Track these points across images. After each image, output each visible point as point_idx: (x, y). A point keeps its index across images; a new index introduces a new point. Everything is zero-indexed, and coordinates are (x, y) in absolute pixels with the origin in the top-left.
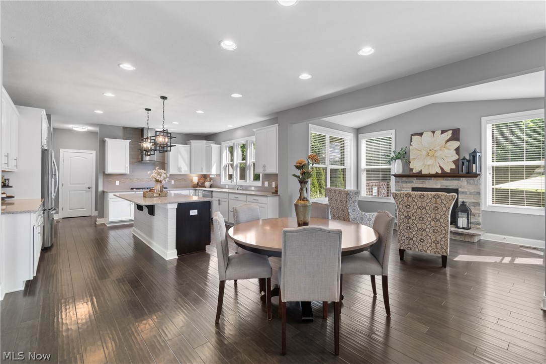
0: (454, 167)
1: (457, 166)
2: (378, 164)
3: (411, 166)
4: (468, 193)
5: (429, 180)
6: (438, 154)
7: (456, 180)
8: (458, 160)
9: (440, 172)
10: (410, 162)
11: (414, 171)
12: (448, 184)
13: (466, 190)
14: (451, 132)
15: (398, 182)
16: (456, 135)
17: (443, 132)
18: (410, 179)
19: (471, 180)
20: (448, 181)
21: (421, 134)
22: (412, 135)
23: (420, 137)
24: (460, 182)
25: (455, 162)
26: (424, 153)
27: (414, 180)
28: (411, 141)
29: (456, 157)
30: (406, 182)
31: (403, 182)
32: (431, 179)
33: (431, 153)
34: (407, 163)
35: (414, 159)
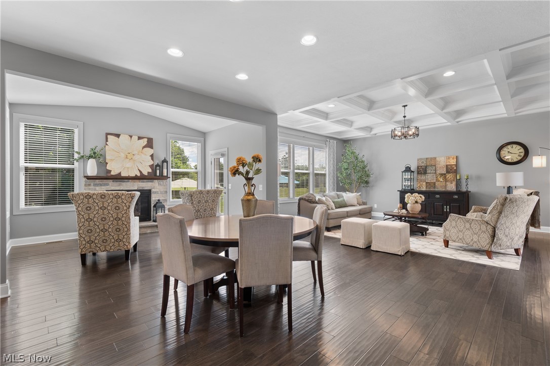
0: (150, 170)
1: (152, 170)
2: (54, 162)
3: (108, 168)
4: (159, 192)
5: (127, 182)
6: (136, 157)
7: (150, 181)
8: (153, 165)
9: (139, 174)
10: (107, 163)
11: (113, 173)
12: (144, 186)
13: (158, 190)
14: (146, 140)
15: (89, 185)
16: (150, 144)
17: (140, 138)
18: (105, 181)
19: (161, 182)
20: (144, 183)
21: (118, 136)
22: (107, 134)
23: (117, 138)
24: (153, 183)
25: (151, 166)
26: (123, 155)
27: (110, 182)
28: (107, 141)
29: (151, 163)
30: (101, 185)
31: (95, 185)
32: (129, 182)
33: (129, 157)
34: (102, 164)
35: (112, 160)
